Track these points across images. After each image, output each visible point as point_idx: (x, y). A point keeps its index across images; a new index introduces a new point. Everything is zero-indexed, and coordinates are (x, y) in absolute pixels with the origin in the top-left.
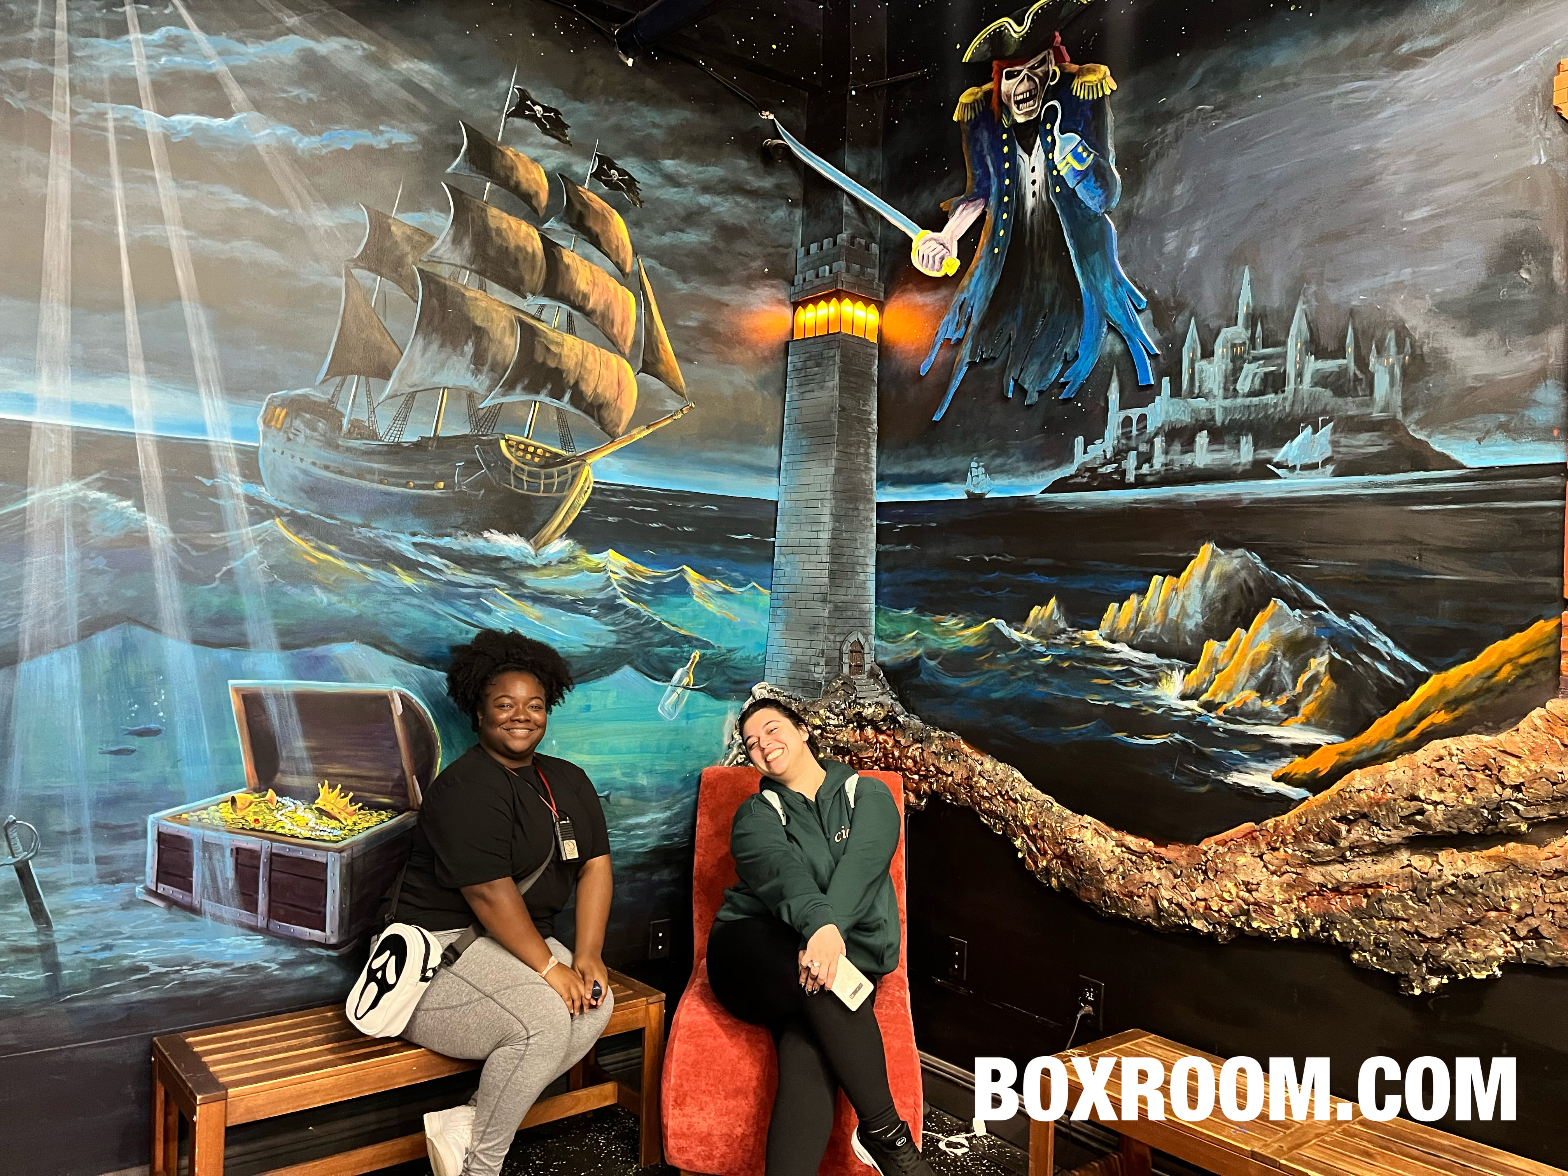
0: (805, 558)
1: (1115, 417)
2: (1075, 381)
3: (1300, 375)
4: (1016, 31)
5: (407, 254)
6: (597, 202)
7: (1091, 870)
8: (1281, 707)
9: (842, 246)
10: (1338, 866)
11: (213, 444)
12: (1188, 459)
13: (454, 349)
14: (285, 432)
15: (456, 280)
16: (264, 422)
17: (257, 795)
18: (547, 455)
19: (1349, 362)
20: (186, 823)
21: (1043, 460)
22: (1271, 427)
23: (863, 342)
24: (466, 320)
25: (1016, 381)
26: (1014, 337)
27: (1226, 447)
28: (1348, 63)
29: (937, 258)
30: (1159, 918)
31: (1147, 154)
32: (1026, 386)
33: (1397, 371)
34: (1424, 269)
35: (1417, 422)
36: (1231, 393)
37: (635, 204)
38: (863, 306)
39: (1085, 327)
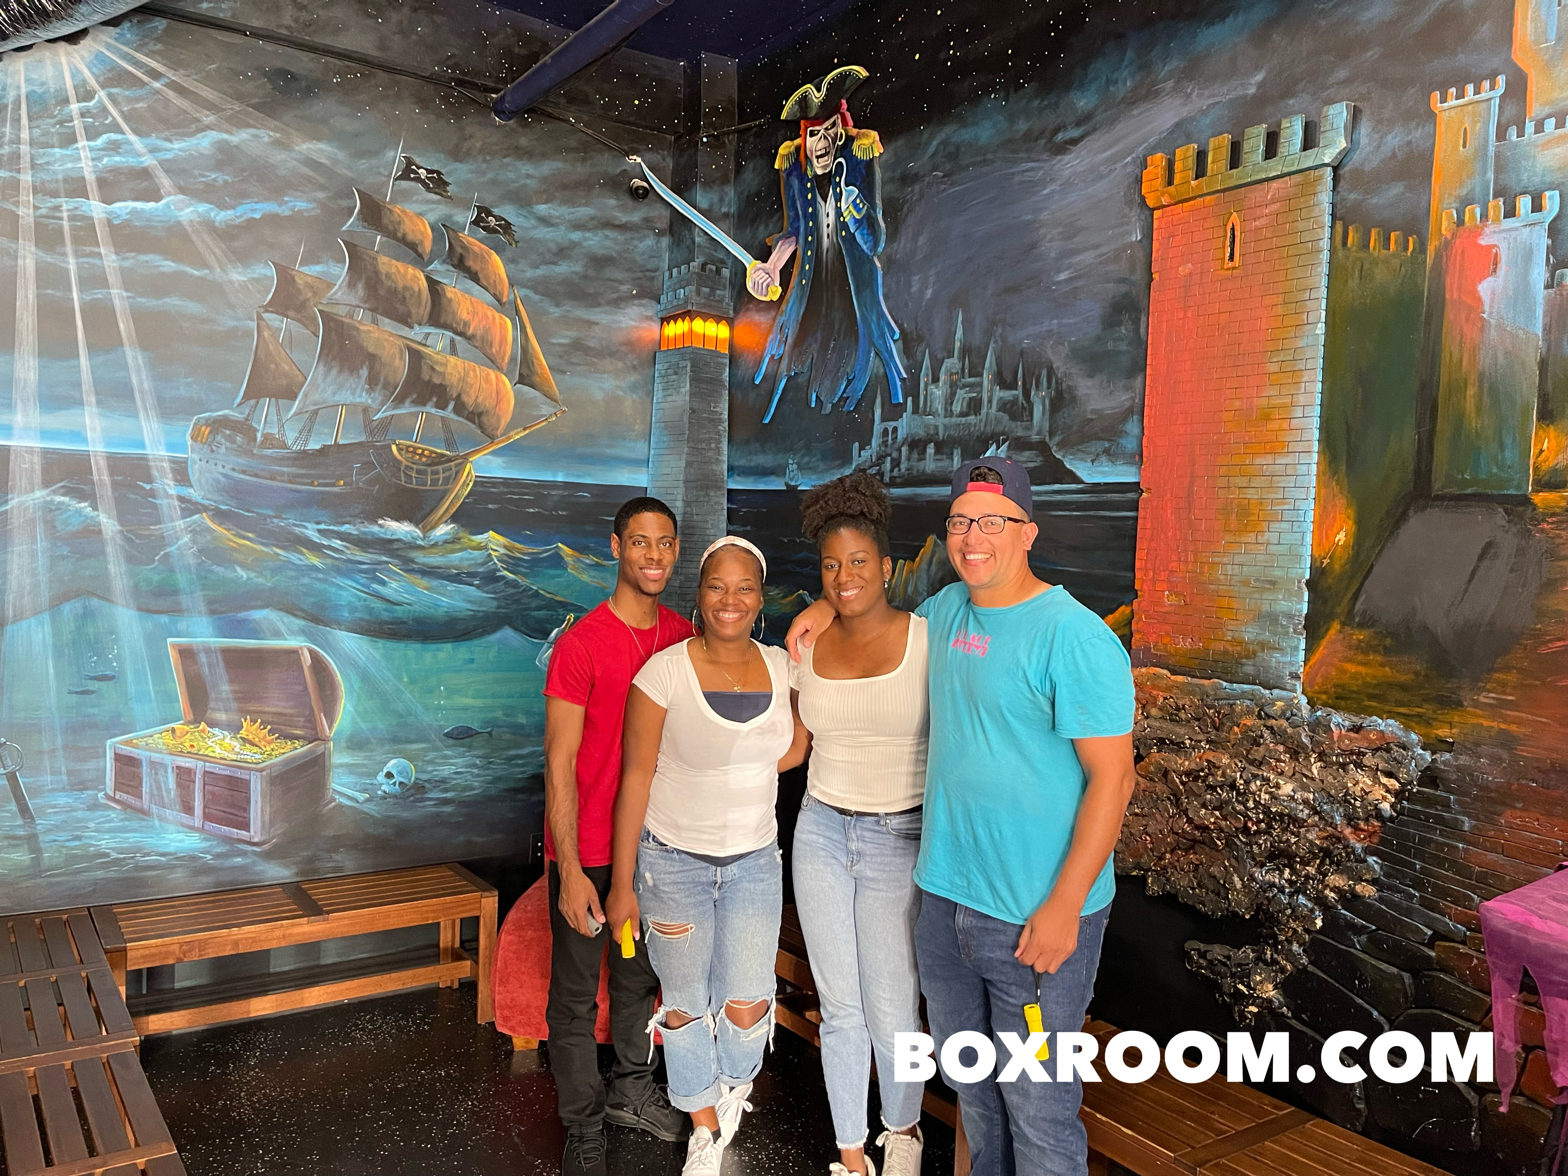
1: (878, 428)
2: (854, 397)
3: (990, 401)
4: (816, 96)
5: (309, 299)
6: (477, 246)
9: (694, 273)
11: (151, 457)
12: (922, 464)
13: (351, 373)
14: (210, 445)
15: (352, 317)
16: (192, 438)
17: (192, 726)
18: (434, 455)
19: (1019, 392)
20: (136, 747)
21: (834, 460)
22: (972, 443)
23: (716, 354)
24: (360, 348)
25: (817, 393)
26: (815, 356)
27: (944, 457)
28: (1026, 147)
29: (765, 285)
32: (822, 398)
33: (1047, 402)
34: (1065, 321)
35: (1057, 445)
36: (949, 413)
37: (511, 244)
38: (714, 324)
39: (860, 353)
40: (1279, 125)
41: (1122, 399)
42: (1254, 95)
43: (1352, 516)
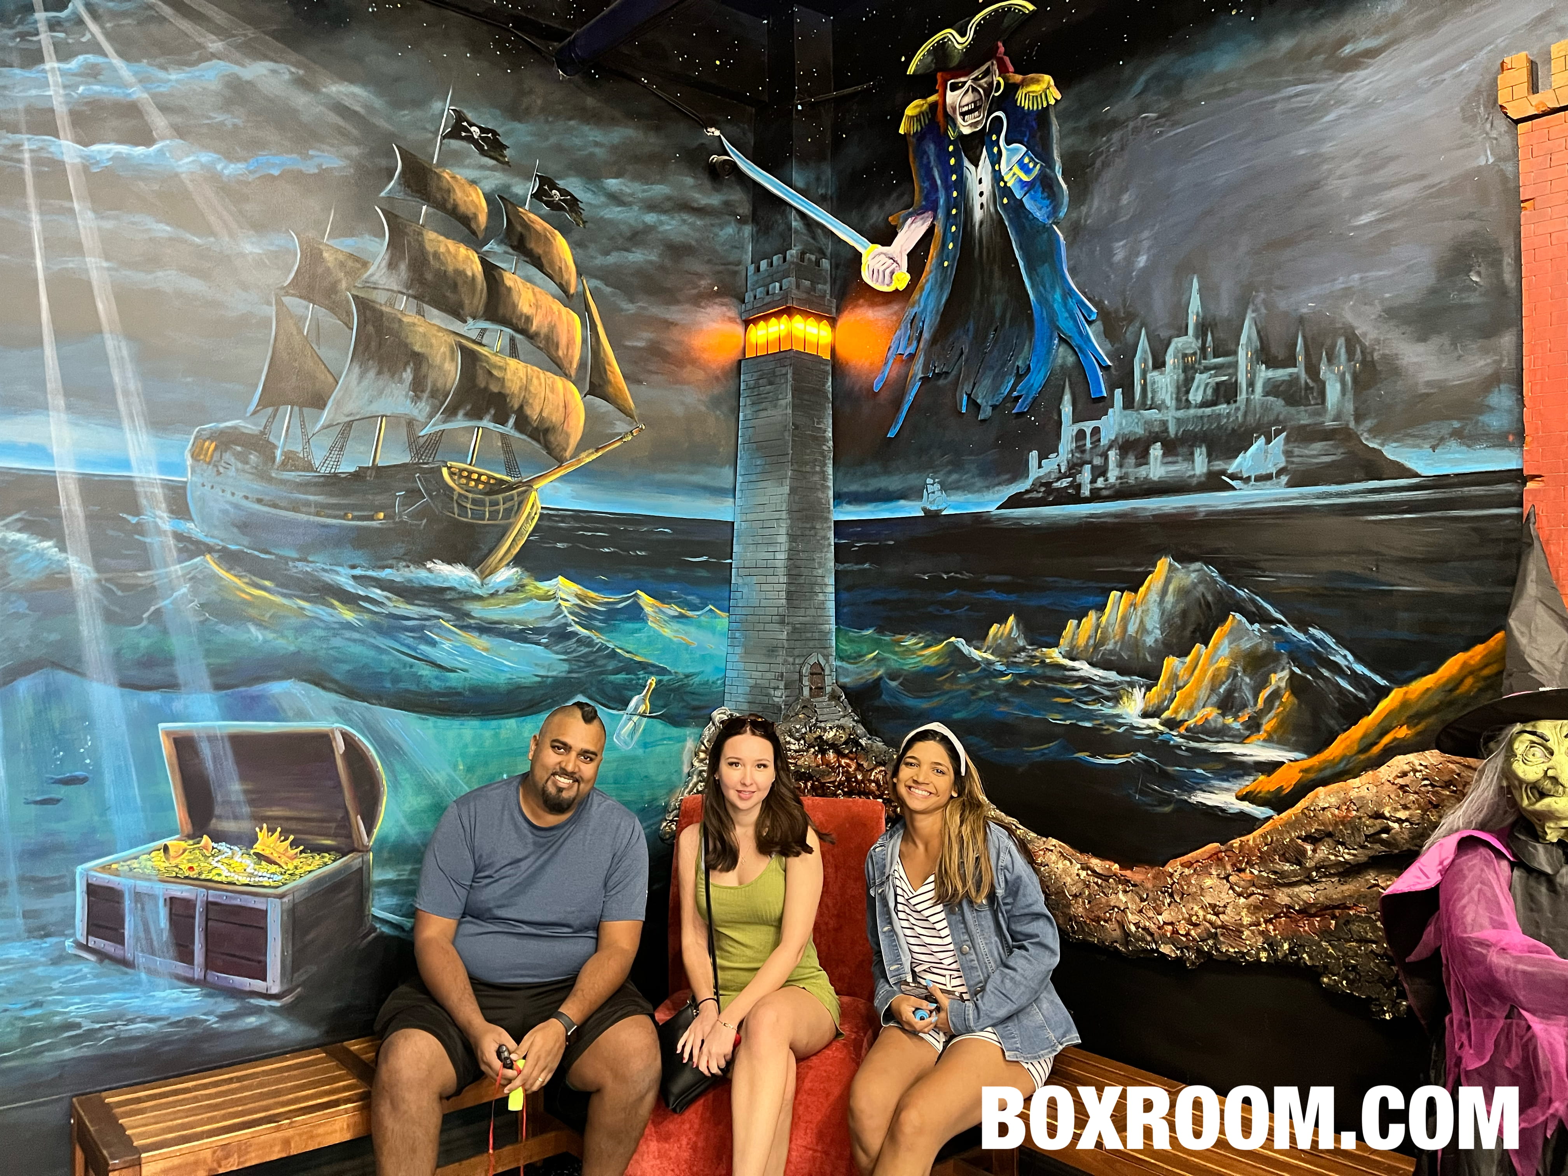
0: (762, 579)
1: (1068, 431)
2: (1027, 394)
3: (1251, 384)
4: (959, 42)
5: (340, 281)
6: (540, 224)
7: (1057, 894)
8: (1242, 724)
9: (793, 263)
10: (1305, 887)
11: (137, 480)
12: (1142, 472)
13: (393, 376)
14: (216, 466)
15: (392, 305)
16: (192, 456)
17: (191, 842)
18: (492, 481)
19: (1299, 370)
20: (116, 873)
21: (998, 475)
22: (1224, 438)
23: (817, 359)
24: (405, 346)
25: (969, 396)
26: (966, 351)
27: (1180, 458)
28: (1292, 67)
29: (888, 272)
30: (1127, 943)
31: (1093, 163)
32: (979, 401)
33: (1348, 377)
34: (1373, 274)
35: (1370, 430)
36: (1184, 404)
37: (578, 225)
38: (815, 324)
39: (1037, 341)
41: (1479, 364)
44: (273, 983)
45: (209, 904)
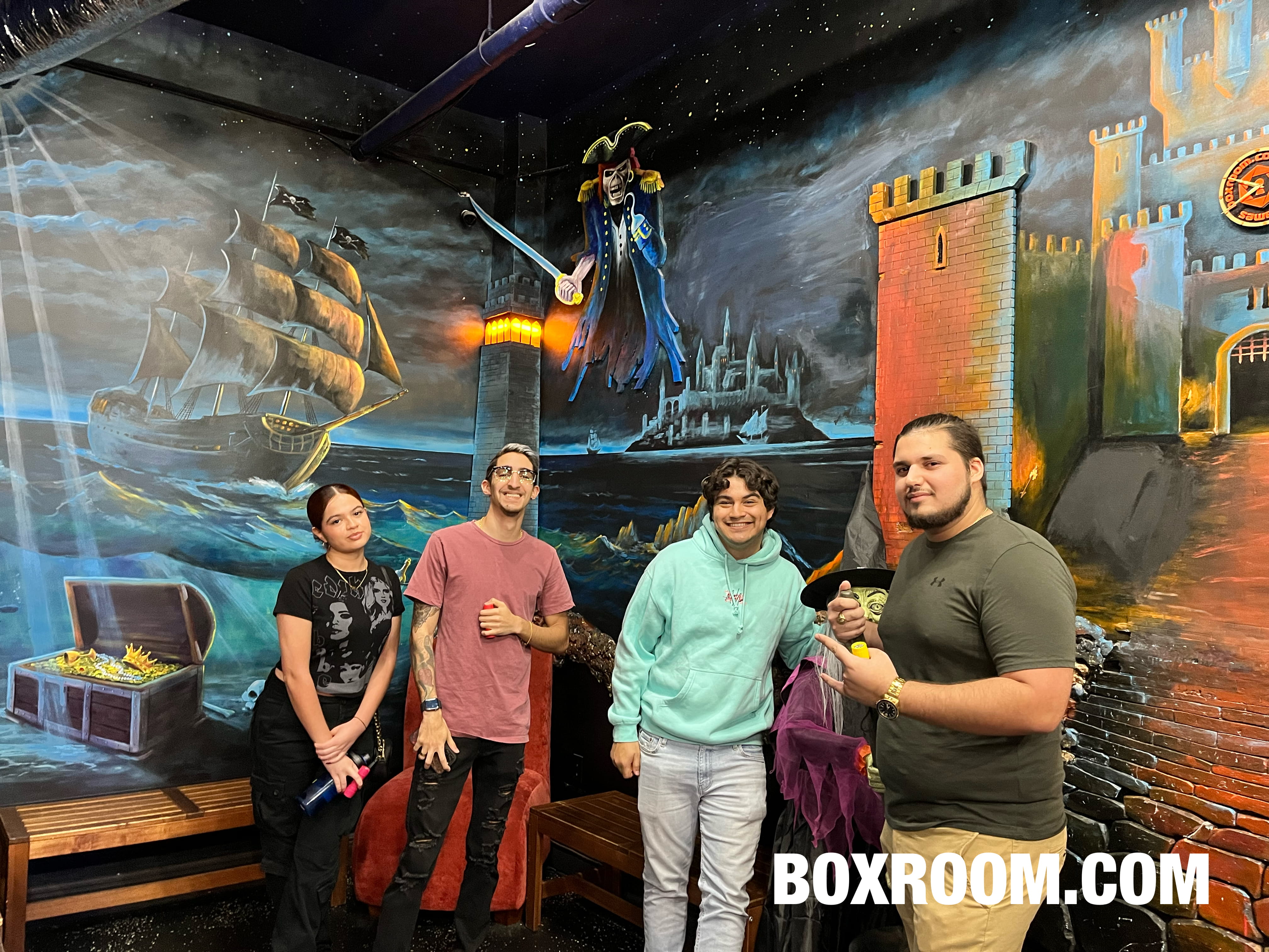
1: (663, 402)
2: (642, 378)
3: (752, 378)
4: (611, 145)
5: (196, 297)
6: (336, 258)
9: (513, 283)
11: (55, 424)
12: (698, 430)
13: (230, 357)
14: (107, 415)
15: (231, 313)
16: (92, 409)
17: (82, 652)
18: (297, 426)
19: (775, 370)
20: (34, 669)
21: (628, 429)
22: (739, 411)
23: (530, 348)
24: (238, 338)
25: (612, 376)
26: (611, 347)
27: (717, 423)
28: (777, 180)
29: (570, 293)
32: (617, 380)
33: (798, 377)
34: (811, 313)
35: (807, 410)
36: (720, 388)
37: (364, 258)
38: (529, 323)
39: (647, 342)
40: (973, 160)
41: (858, 372)
42: (954, 138)
43: (1042, 457)
44: (134, 745)
45: (92, 693)
